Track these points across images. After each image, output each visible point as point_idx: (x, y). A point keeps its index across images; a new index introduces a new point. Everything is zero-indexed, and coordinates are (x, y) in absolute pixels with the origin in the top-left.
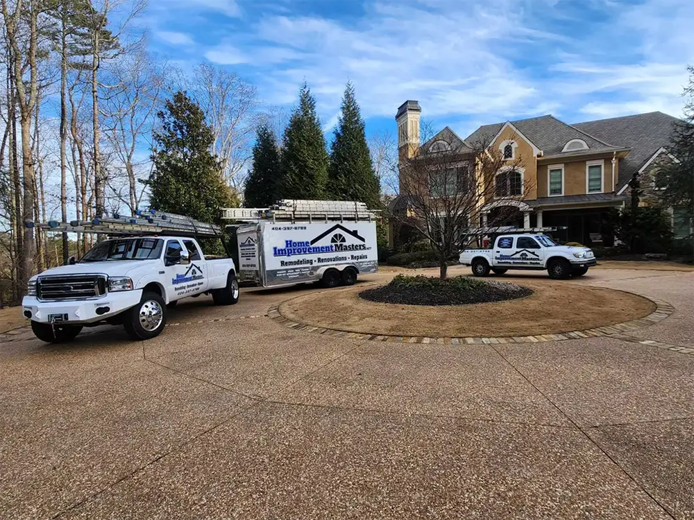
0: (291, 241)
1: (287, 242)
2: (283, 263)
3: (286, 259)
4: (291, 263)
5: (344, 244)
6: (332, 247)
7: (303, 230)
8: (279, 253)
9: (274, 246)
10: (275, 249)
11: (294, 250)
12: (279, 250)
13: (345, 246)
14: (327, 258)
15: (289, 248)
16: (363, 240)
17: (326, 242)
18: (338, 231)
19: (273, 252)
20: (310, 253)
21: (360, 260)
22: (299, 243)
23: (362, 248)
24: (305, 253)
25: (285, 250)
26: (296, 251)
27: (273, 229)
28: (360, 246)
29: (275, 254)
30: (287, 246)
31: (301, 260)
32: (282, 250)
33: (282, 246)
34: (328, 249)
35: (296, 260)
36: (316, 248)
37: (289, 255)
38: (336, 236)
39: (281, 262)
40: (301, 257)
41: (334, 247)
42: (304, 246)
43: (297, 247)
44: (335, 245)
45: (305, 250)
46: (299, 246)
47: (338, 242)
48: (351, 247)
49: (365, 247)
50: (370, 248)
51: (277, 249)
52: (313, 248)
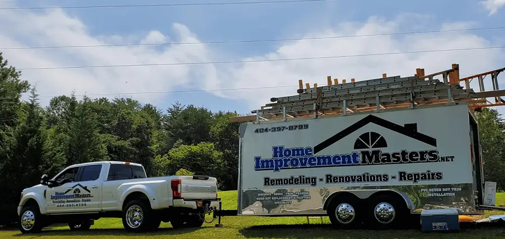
0: (281, 148)
1: (275, 149)
2: (267, 181)
3: (272, 175)
4: (279, 182)
5: (383, 150)
6: (355, 155)
7: (303, 130)
8: (263, 166)
9: (258, 155)
10: (257, 159)
11: (286, 161)
12: (263, 162)
13: (388, 155)
14: (344, 175)
15: (279, 158)
16: (432, 141)
18: (371, 127)
19: (254, 163)
20: (312, 166)
21: (421, 183)
22: (294, 150)
23: (427, 157)
24: (303, 166)
25: (271, 161)
26: (289, 163)
27: (257, 131)
28: (422, 153)
29: (257, 168)
30: (275, 155)
31: (296, 176)
32: (267, 161)
33: (268, 155)
34: (347, 160)
35: (289, 177)
36: (324, 158)
37: (277, 170)
38: (365, 136)
39: (265, 179)
40: (296, 173)
41: (361, 156)
42: (303, 154)
43: (291, 157)
44: (362, 152)
45: (304, 161)
46: (294, 155)
47: (370, 147)
48: (400, 156)
49: (435, 157)
50: (452, 157)
51: (260, 160)
52: (319, 158)
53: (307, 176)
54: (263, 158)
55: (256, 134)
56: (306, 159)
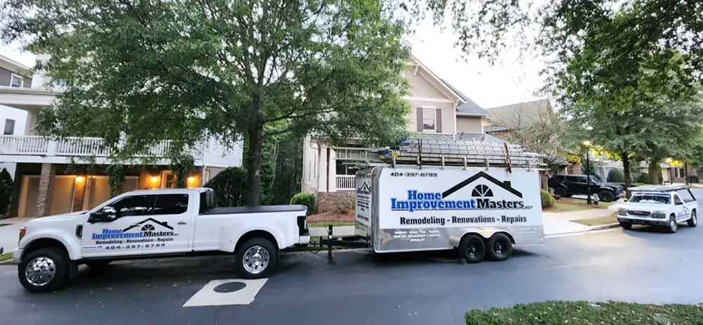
0: (415, 192)
1: (410, 192)
2: (403, 221)
3: (407, 215)
4: (414, 221)
5: (491, 199)
6: (473, 202)
7: (433, 178)
8: (399, 207)
9: (393, 197)
10: (393, 200)
11: (419, 203)
12: (399, 203)
13: (494, 202)
14: (465, 217)
15: (413, 200)
16: (519, 195)
17: (465, 194)
18: (482, 181)
19: (390, 204)
20: (442, 208)
21: (515, 223)
22: (425, 195)
23: (518, 206)
24: (434, 208)
25: (406, 203)
26: (422, 205)
27: (393, 175)
28: (515, 203)
29: (394, 208)
30: (410, 198)
31: (428, 217)
32: (403, 203)
33: (404, 197)
34: (467, 205)
35: (422, 218)
36: (450, 203)
37: (411, 210)
38: (478, 187)
39: (401, 219)
40: (428, 214)
41: (476, 202)
42: (433, 198)
43: (423, 200)
44: (478, 200)
45: (434, 204)
46: (426, 198)
47: (483, 196)
48: (501, 204)
49: (522, 205)
50: (531, 207)
51: (396, 201)
52: (446, 203)
53: (437, 217)
54: (399, 199)
55: (392, 177)
56: (436, 203)
